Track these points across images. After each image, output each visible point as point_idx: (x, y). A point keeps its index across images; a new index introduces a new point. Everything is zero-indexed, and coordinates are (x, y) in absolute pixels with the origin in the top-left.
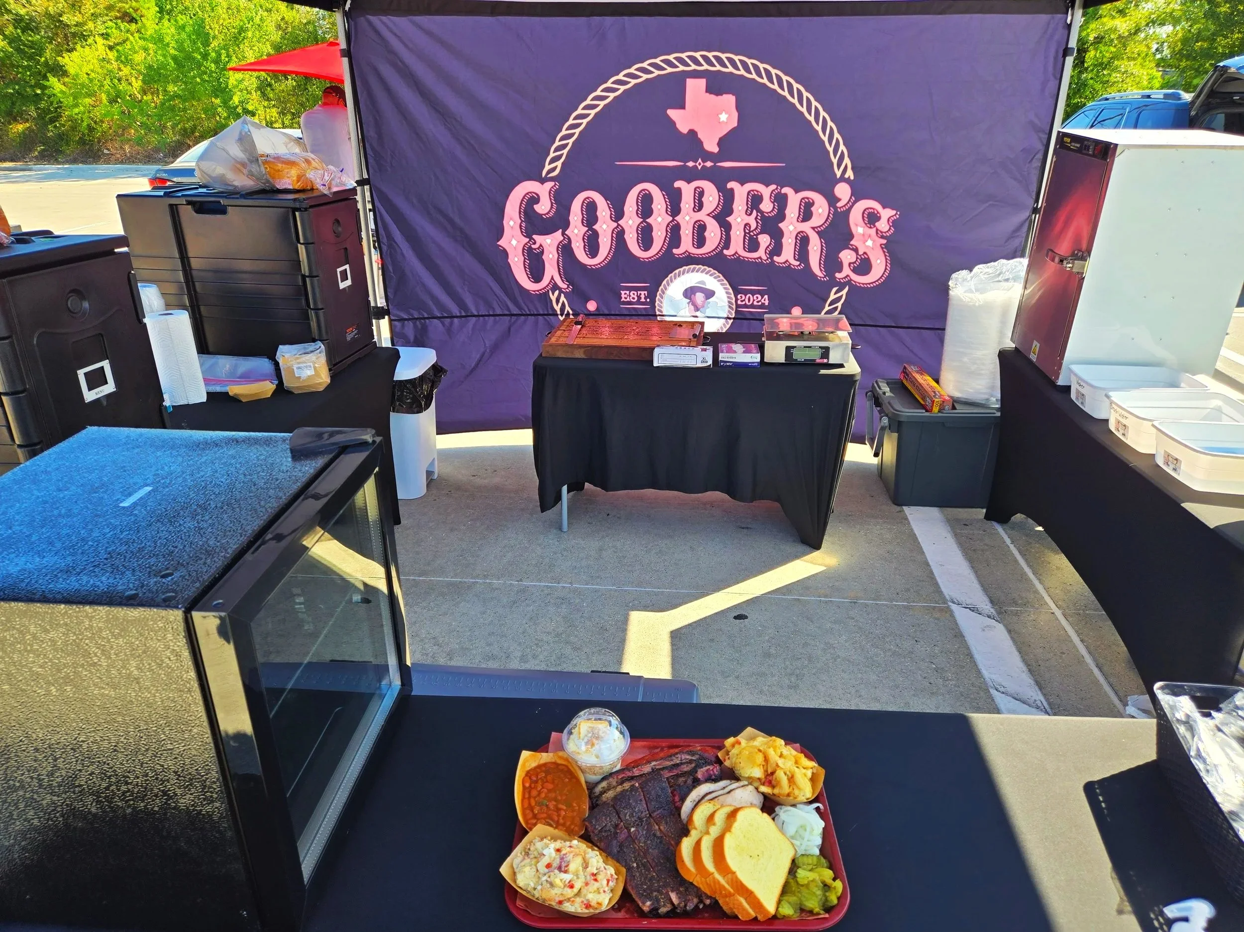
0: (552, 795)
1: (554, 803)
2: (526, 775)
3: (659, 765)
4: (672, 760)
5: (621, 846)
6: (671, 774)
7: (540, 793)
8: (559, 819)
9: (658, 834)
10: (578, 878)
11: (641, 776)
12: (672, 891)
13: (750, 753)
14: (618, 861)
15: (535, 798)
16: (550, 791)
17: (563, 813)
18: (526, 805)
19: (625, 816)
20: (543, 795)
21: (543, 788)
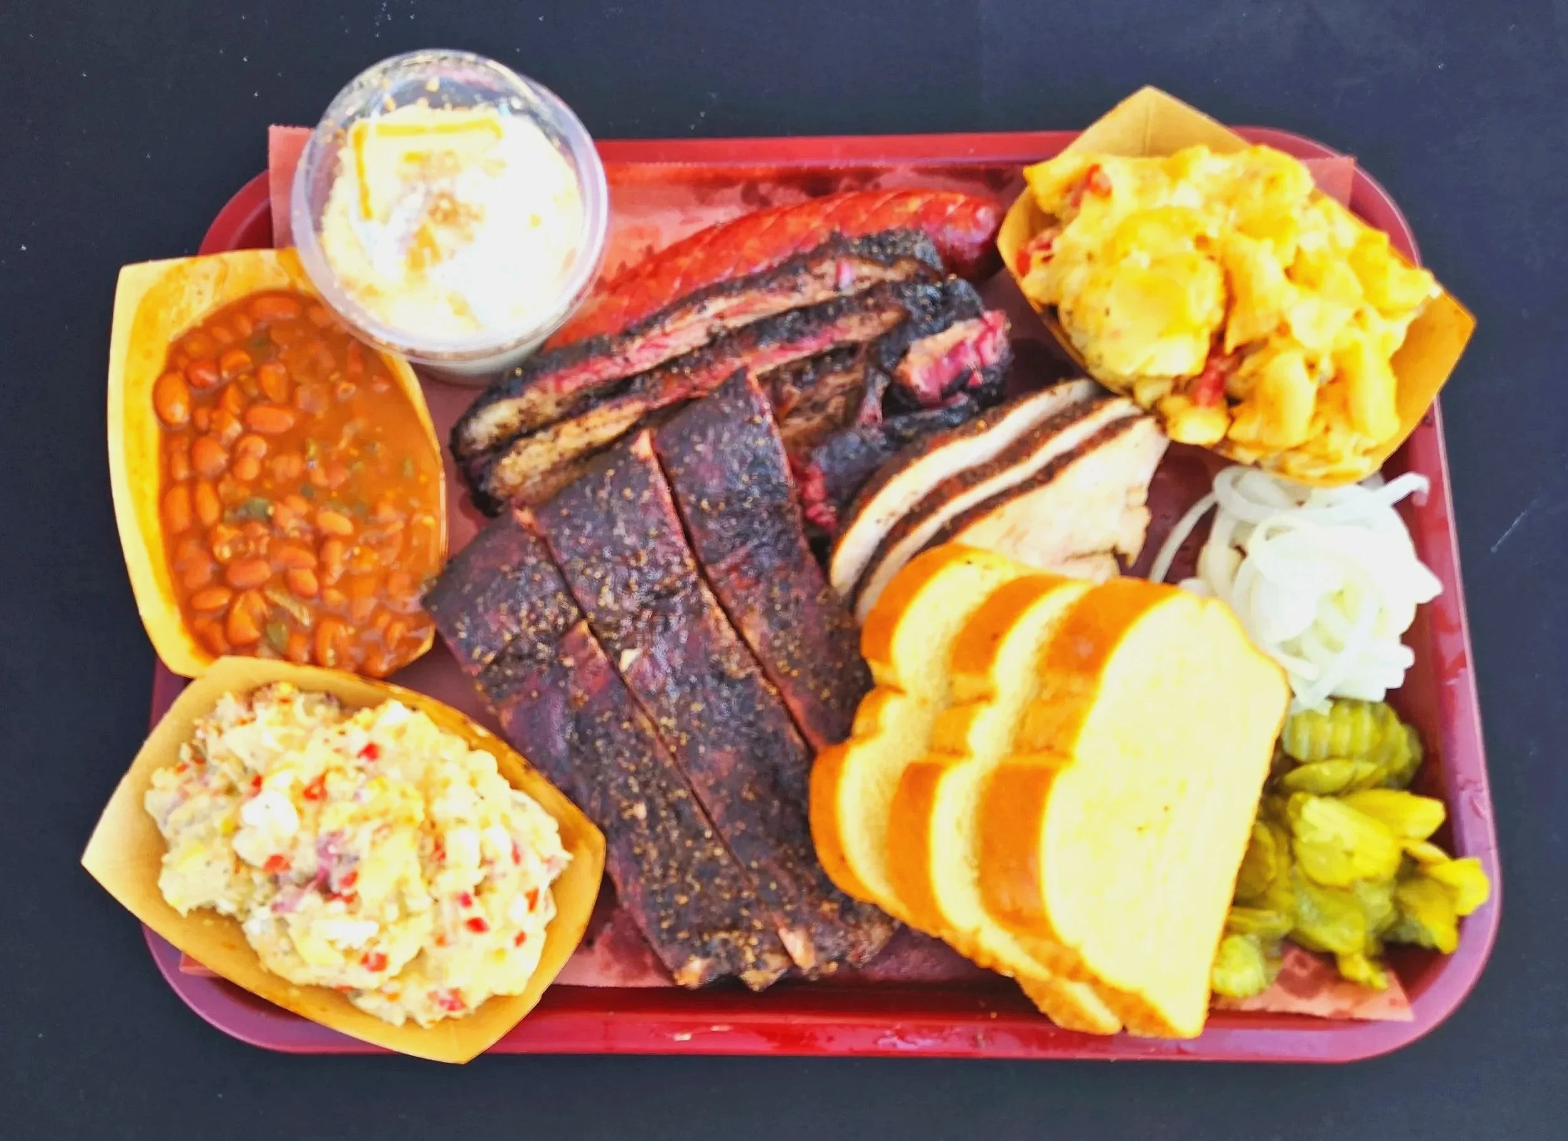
0: (289, 466)
1: (300, 505)
2: (171, 368)
3: (738, 312)
4: (794, 288)
5: (581, 720)
6: (792, 356)
7: (235, 453)
8: (322, 587)
9: (733, 666)
10: (406, 914)
11: (664, 367)
12: (791, 928)
13: (1156, 263)
14: (570, 793)
15: (216, 480)
16: (280, 444)
17: (337, 555)
18: (181, 519)
19: (598, 593)
20: (250, 469)
21: (248, 431)
